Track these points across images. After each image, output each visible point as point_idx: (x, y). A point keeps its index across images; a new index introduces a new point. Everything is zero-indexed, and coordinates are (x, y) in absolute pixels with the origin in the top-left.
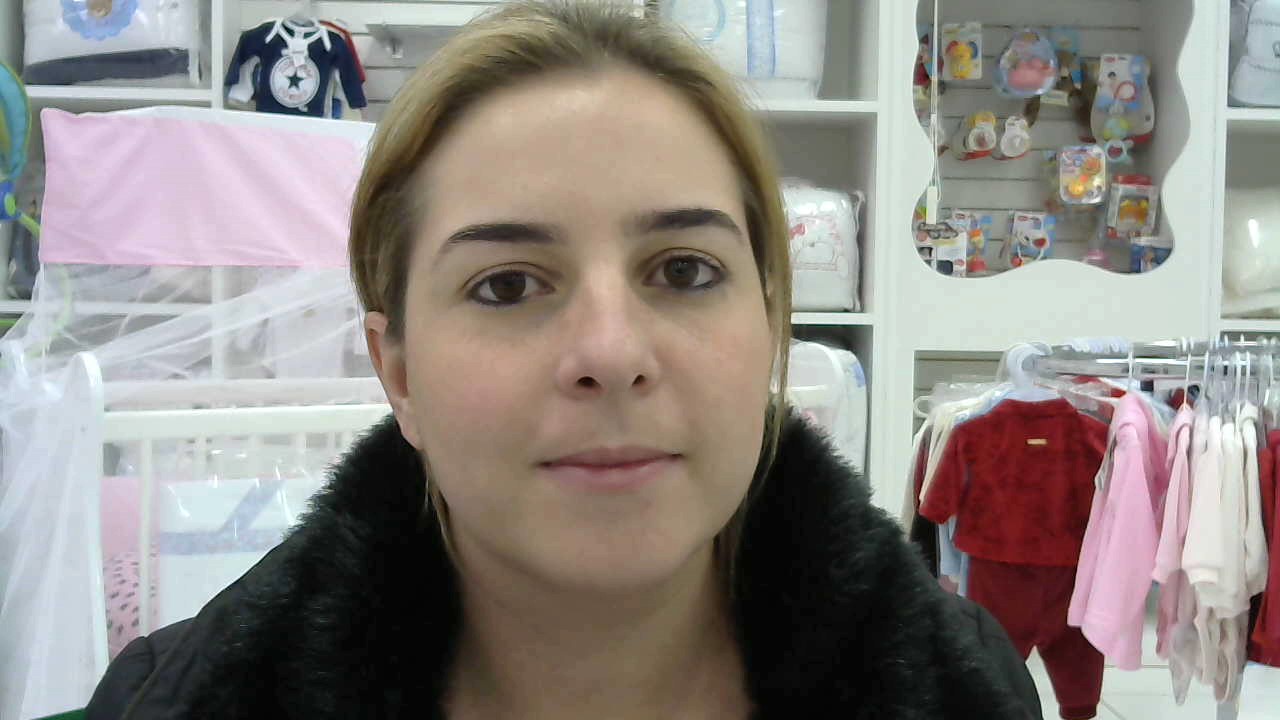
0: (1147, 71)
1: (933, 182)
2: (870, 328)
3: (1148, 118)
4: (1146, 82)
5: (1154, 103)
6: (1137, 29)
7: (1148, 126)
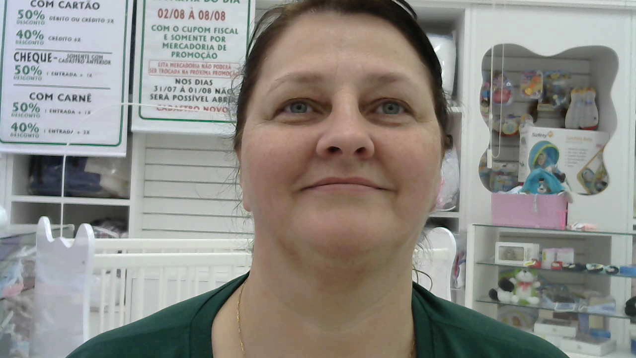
0: (594, 96)
1: (489, 148)
2: (458, 219)
3: (595, 118)
4: (594, 100)
5: (598, 111)
6: (589, 74)
7: (596, 122)
